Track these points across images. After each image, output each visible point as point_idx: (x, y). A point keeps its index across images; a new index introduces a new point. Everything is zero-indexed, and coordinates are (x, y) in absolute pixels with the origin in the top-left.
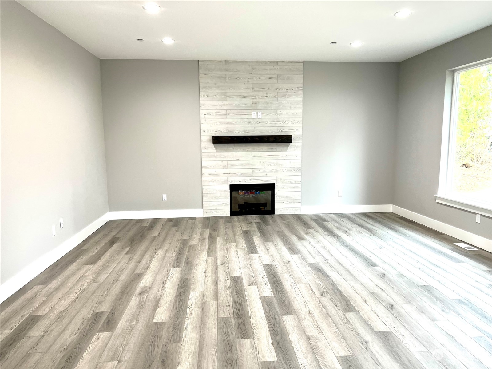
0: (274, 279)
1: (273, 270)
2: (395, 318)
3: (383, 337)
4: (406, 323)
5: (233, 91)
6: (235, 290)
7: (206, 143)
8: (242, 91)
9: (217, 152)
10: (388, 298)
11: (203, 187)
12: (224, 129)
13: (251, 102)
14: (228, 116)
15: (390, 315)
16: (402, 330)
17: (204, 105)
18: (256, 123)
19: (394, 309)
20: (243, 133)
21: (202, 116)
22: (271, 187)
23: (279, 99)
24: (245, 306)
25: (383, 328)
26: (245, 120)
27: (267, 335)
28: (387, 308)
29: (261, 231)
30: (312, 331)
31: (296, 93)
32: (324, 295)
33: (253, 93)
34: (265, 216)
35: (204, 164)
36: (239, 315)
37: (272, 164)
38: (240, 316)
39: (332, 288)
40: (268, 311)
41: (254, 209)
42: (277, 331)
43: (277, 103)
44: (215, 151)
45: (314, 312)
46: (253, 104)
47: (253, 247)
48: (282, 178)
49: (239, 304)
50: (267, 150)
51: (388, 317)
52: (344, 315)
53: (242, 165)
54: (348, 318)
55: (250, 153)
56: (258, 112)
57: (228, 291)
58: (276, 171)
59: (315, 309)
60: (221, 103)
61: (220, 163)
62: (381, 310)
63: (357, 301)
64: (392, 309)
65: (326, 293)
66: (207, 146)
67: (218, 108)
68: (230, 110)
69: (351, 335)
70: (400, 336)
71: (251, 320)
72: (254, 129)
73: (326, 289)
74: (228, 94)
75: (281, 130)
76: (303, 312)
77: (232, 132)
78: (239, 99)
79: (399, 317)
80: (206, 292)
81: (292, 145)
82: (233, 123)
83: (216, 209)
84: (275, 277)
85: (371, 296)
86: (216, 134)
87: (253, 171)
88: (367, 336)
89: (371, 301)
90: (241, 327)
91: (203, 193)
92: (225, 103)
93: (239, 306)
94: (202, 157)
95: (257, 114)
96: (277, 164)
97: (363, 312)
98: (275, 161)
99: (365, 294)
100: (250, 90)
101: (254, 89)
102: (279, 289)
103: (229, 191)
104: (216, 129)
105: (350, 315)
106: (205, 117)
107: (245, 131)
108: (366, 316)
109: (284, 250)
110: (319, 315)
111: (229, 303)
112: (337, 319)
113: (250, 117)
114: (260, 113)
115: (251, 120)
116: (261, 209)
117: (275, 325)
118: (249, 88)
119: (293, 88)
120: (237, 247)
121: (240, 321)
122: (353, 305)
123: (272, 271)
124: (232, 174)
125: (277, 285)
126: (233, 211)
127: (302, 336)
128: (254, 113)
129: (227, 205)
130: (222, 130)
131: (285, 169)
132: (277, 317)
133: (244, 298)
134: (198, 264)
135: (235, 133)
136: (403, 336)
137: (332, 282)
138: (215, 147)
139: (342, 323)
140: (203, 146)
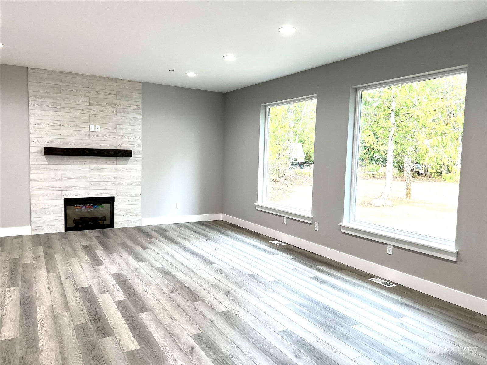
0: (125, 285)
1: (123, 277)
2: (232, 301)
3: (224, 316)
4: (241, 302)
5: (68, 102)
6: (86, 300)
7: (36, 154)
8: (78, 103)
9: (49, 164)
10: (225, 287)
11: (32, 202)
12: (58, 141)
13: (88, 116)
14: (62, 128)
15: (228, 299)
16: (238, 308)
17: (33, 114)
18: (94, 136)
19: (230, 295)
20: (79, 145)
21: (31, 126)
22: (111, 201)
23: (118, 115)
24: (100, 312)
25: (223, 309)
26: (83, 132)
27: (127, 330)
28: (225, 294)
29: (103, 244)
30: (167, 321)
31: (135, 111)
32: (173, 292)
33: (91, 107)
34: (104, 230)
35: (32, 176)
36: (95, 320)
37: (111, 178)
38: (97, 320)
39: (180, 285)
40: (125, 312)
41: (92, 223)
42: (136, 326)
43: (116, 118)
44: (47, 163)
45: (167, 306)
46: (90, 118)
47: (97, 260)
48: (122, 191)
49: (94, 311)
50: (106, 164)
51: (226, 301)
52: (192, 304)
53: (79, 178)
54: (195, 306)
55: (88, 166)
56: (97, 126)
57: (79, 301)
58: (116, 185)
59: (168, 304)
60: (54, 113)
61: (52, 176)
62: (221, 297)
63: (202, 293)
64: (229, 295)
65: (174, 290)
66: (37, 158)
67: (50, 118)
68: (65, 121)
69: (199, 318)
70: (237, 313)
71: (109, 321)
72: (91, 142)
73: (175, 286)
74: (63, 105)
75: (120, 145)
76: (157, 308)
77: (67, 143)
78: (75, 111)
79: (235, 300)
80: (55, 305)
81: (131, 160)
82: (69, 135)
83: (48, 225)
84: (125, 283)
85: (212, 287)
86: (48, 145)
87: (91, 184)
88: (213, 317)
89: (213, 291)
90: (101, 328)
91: (32, 208)
92: (58, 113)
93: (94, 313)
94: (31, 169)
95: (95, 127)
96: (116, 178)
97: (207, 300)
98: (115, 175)
99: (207, 286)
100: (88, 104)
101: (91, 103)
102: (131, 293)
103: (64, 205)
104: (48, 140)
105: (197, 304)
106: (34, 127)
107: (81, 144)
108: (210, 303)
109: (131, 259)
110: (171, 308)
111: (82, 311)
112: (187, 308)
113: (87, 129)
114: (98, 127)
115: (88, 133)
116: (100, 223)
117: (133, 322)
118: (87, 102)
119: (132, 106)
120: (80, 262)
121: (98, 324)
122: (199, 296)
123: (121, 278)
124: (66, 187)
125: (129, 290)
126: (68, 226)
127: (159, 326)
128: (92, 127)
129: (61, 220)
130: (55, 141)
131: (126, 182)
132: (134, 316)
133: (98, 305)
134: (38, 281)
135: (71, 145)
136: (239, 312)
137: (179, 281)
138: (46, 159)
139: (191, 310)
140: (31, 157)
